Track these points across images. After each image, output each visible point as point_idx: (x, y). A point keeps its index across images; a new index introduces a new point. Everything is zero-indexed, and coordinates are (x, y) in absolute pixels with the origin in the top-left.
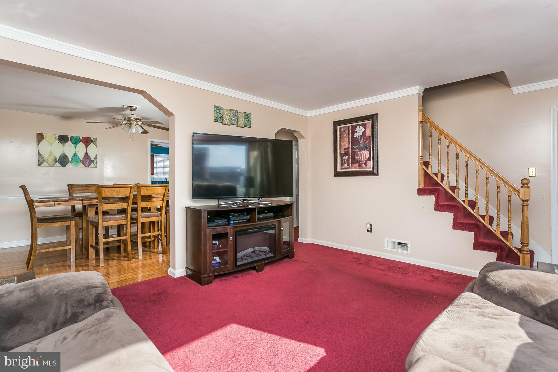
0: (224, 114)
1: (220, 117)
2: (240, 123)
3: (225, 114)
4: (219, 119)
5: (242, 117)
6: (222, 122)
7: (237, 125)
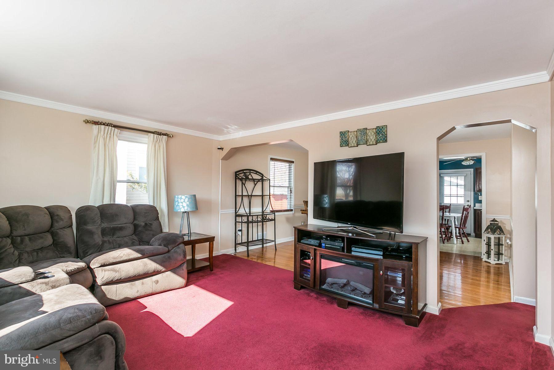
0: (349, 137)
1: (345, 142)
2: (370, 140)
3: (351, 136)
4: (344, 143)
5: (373, 134)
6: (348, 145)
7: (366, 143)
